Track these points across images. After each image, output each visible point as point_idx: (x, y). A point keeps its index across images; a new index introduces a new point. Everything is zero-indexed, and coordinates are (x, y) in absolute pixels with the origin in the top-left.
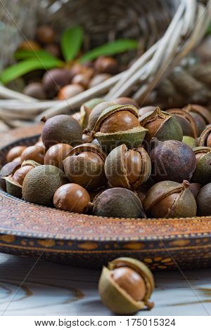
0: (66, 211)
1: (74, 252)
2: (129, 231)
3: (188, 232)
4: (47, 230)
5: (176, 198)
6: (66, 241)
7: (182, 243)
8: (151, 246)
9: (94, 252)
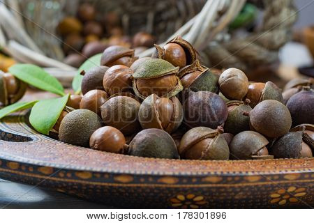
0: (103, 150)
1: (110, 184)
2: (164, 167)
3: (221, 170)
4: (85, 163)
5: (210, 143)
6: (102, 174)
7: (215, 180)
8: (185, 181)
9: (129, 185)
